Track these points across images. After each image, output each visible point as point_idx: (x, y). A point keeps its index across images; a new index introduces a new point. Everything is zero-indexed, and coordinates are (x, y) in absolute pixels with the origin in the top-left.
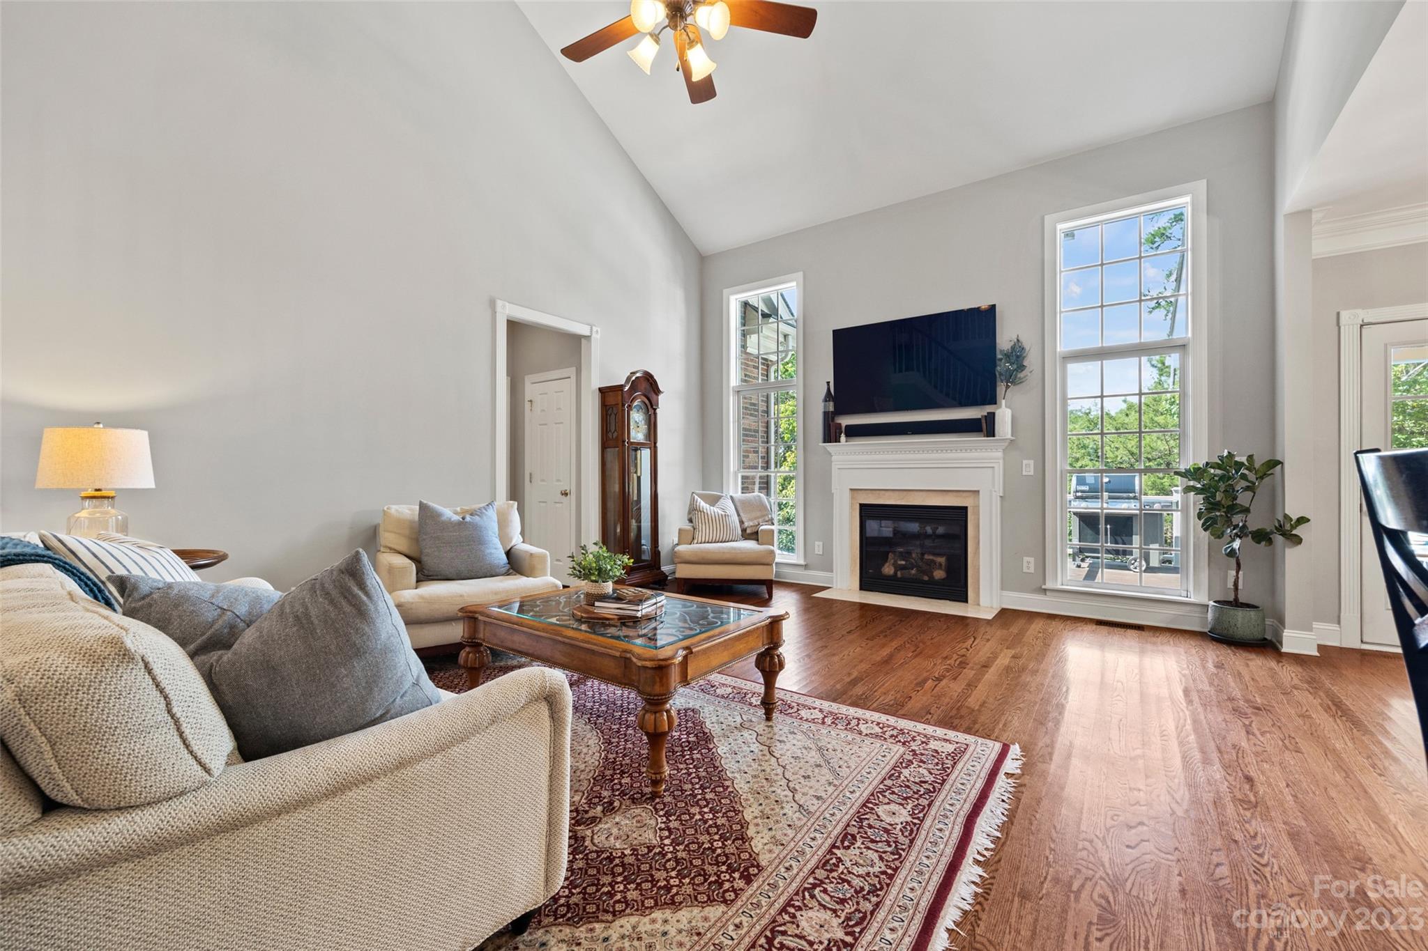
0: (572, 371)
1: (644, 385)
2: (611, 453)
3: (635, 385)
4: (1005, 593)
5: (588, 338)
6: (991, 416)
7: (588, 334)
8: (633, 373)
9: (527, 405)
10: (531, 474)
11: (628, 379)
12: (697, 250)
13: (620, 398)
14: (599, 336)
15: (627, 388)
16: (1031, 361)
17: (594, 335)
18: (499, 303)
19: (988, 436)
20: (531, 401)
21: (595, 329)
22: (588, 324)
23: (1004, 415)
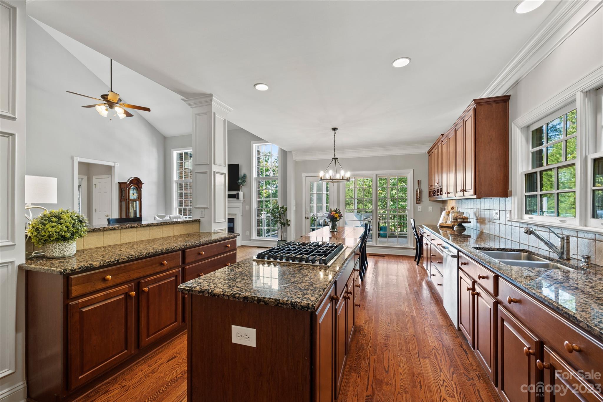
0: (109, 176)
1: (135, 182)
2: (124, 203)
3: (131, 182)
4: (243, 241)
5: (114, 166)
6: (238, 193)
7: (114, 165)
8: (131, 178)
9: (94, 186)
10: (95, 210)
11: (129, 180)
12: (163, 135)
13: (125, 186)
14: (118, 166)
15: (128, 183)
16: (247, 179)
17: (116, 166)
18: (75, 158)
19: (237, 199)
20: (95, 185)
21: (116, 164)
22: (113, 162)
23: (241, 194)
